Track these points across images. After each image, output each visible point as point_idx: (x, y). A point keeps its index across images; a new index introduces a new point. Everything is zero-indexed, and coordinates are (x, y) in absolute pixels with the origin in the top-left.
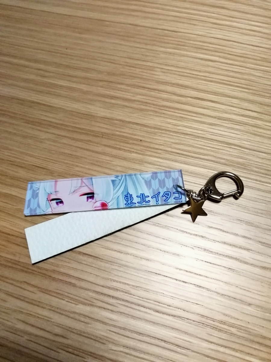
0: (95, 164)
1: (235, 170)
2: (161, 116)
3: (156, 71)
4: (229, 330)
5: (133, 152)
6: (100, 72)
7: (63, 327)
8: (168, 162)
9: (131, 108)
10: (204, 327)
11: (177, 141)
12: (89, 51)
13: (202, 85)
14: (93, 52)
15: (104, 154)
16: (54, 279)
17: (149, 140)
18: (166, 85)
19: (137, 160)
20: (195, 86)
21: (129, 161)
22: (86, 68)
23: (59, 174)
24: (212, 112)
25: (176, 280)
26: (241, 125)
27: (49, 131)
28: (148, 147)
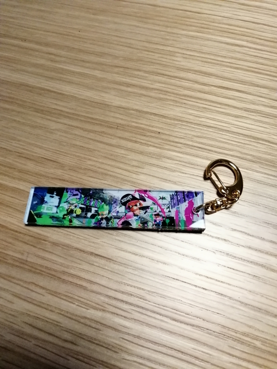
0: (109, 158)
1: (262, 168)
2: (181, 107)
3: (177, 57)
4: (254, 343)
5: (151, 145)
6: (116, 57)
7: (73, 332)
8: (188, 157)
9: (149, 97)
10: (226, 339)
11: (199, 134)
12: (103, 34)
13: (228, 72)
14: (109, 35)
15: (119, 147)
16: (64, 281)
17: (168, 133)
18: (188, 72)
19: (154, 154)
20: (219, 73)
21: (146, 155)
22: (101, 53)
23: (71, 168)
24: (238, 103)
25: (196, 286)
26: (270, 117)
27: (59, 120)
28: (166, 140)
